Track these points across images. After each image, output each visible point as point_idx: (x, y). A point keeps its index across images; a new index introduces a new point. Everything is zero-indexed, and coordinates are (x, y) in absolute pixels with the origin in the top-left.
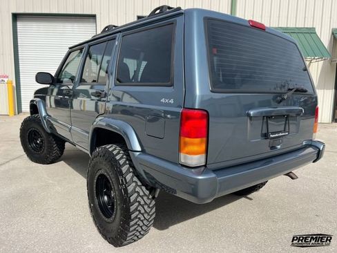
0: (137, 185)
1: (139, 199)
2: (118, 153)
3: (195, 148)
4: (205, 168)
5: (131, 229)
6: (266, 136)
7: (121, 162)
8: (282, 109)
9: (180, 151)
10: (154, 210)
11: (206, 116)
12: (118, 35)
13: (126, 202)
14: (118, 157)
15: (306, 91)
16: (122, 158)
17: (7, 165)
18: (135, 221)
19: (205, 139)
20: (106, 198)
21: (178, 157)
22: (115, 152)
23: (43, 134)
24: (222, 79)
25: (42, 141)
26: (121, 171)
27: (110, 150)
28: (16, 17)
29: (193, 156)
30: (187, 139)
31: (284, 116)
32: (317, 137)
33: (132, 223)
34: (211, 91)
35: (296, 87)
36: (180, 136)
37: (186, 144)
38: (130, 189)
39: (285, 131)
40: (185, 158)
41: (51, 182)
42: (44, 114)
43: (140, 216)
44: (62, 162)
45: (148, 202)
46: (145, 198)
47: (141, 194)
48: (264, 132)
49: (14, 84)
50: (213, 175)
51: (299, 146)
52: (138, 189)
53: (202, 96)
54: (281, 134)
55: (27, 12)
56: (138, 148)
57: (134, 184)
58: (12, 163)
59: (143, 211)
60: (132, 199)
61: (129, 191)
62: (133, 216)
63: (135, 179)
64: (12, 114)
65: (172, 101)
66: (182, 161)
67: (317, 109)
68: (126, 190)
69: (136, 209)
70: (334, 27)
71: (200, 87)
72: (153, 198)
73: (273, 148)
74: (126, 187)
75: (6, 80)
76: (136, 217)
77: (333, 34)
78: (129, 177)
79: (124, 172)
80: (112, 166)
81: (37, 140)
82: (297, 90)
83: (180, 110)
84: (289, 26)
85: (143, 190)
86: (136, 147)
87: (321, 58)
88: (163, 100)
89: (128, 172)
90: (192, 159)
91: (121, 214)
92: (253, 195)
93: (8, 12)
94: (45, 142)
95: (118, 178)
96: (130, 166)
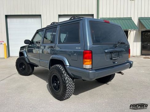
1: (69, 82)
2: (61, 67)
4: (92, 69)
5: (67, 93)
6: (111, 59)
7: (62, 70)
8: (117, 49)
9: (83, 64)
10: (74, 86)
11: (91, 52)
12: (58, 26)
13: (65, 83)
14: (61, 68)
16: (62, 69)
17: (11, 77)
18: (68, 90)
19: (91, 60)
22: (60, 67)
23: (26, 64)
24: (96, 40)
25: (25, 67)
27: (58, 66)
28: (7, 17)
29: (88, 65)
30: (86, 60)
31: (117, 52)
32: (130, 59)
33: (67, 91)
34: (93, 44)
35: (121, 42)
36: (83, 59)
37: (85, 62)
38: (66, 79)
39: (118, 57)
40: (85, 66)
41: (31, 82)
42: (26, 56)
43: (70, 88)
44: (33, 75)
45: (72, 83)
46: (71, 82)
47: (70, 80)
48: (111, 57)
49: (7, 45)
50: (95, 71)
51: (124, 63)
52: (68, 79)
53: (90, 46)
54: (116, 58)
56: (68, 65)
57: (67, 77)
58: (13, 76)
59: (70, 86)
60: (67, 82)
62: (67, 88)
63: (67, 75)
64: (6, 58)
65: (80, 48)
66: (84, 67)
67: (130, 49)
68: (65, 79)
69: (68, 86)
70: (139, 17)
71: (89, 43)
72: (74, 82)
73: (114, 63)
74: (65, 78)
75: (3, 43)
77: (139, 19)
78: (65, 75)
79: (63, 73)
80: (59, 71)
81: (23, 66)
82: (121, 43)
83: (83, 51)
85: (70, 79)
86: (68, 64)
87: (134, 29)
88: (77, 48)
89: (65, 73)
90: (87, 66)
91: (63, 88)
92: (109, 83)
93: (4, 14)
94: (27, 67)
95: (61, 76)
96: (65, 71)
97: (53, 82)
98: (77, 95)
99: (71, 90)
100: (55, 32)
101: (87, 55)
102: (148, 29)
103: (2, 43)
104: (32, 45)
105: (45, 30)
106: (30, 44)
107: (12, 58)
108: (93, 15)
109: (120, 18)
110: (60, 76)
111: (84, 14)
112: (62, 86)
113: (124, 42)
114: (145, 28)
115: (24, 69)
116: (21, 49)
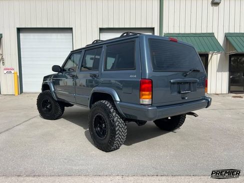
0: (118, 118)
1: (119, 125)
2: (108, 104)
3: (147, 97)
4: (151, 105)
5: (116, 139)
6: (179, 92)
7: (110, 107)
8: (187, 79)
9: (140, 98)
10: (126, 131)
11: (151, 82)
12: (104, 46)
13: (113, 126)
15: (199, 71)
19: (151, 92)
20: (99, 129)
21: (139, 101)
22: (106, 103)
24: (158, 66)
25: (51, 106)
26: (110, 111)
27: (103, 102)
28: (19, 30)
30: (143, 93)
31: (188, 83)
33: (117, 136)
34: (153, 71)
35: (194, 69)
36: (140, 91)
37: (143, 95)
38: (115, 119)
39: (189, 90)
40: (143, 101)
42: (53, 90)
43: (120, 133)
44: (62, 119)
45: (124, 126)
46: (122, 124)
48: (178, 90)
49: (18, 74)
50: (156, 108)
51: (198, 99)
52: (119, 120)
53: (149, 73)
55: (27, 27)
59: (121, 131)
60: (116, 124)
61: (115, 121)
62: (117, 133)
63: (117, 115)
64: (17, 94)
65: (135, 76)
66: (141, 102)
68: (113, 121)
69: (118, 130)
70: (226, 32)
71: (148, 70)
72: (126, 125)
73: (183, 98)
74: (113, 119)
76: (118, 134)
77: (225, 36)
78: (114, 114)
80: (105, 110)
81: (47, 106)
83: (140, 80)
84: (197, 32)
85: (121, 121)
86: (118, 99)
87: (218, 52)
88: (131, 76)
89: (113, 112)
90: (145, 101)
91: (111, 133)
92: (177, 130)
93: (14, 27)
94: (53, 106)
95: (108, 116)
96: (114, 109)
97: (96, 126)
98: (130, 146)
99: (122, 136)
100: (99, 55)
101: (146, 85)
102: (240, 51)
103: (12, 71)
104: (64, 73)
105: (83, 51)
106: (59, 72)
107: (27, 95)
108: (152, 29)
109: (196, 34)
110: (106, 117)
111: (134, 27)
112: (109, 130)
113: (197, 69)
114: (236, 50)
115: (50, 110)
116: (44, 80)
